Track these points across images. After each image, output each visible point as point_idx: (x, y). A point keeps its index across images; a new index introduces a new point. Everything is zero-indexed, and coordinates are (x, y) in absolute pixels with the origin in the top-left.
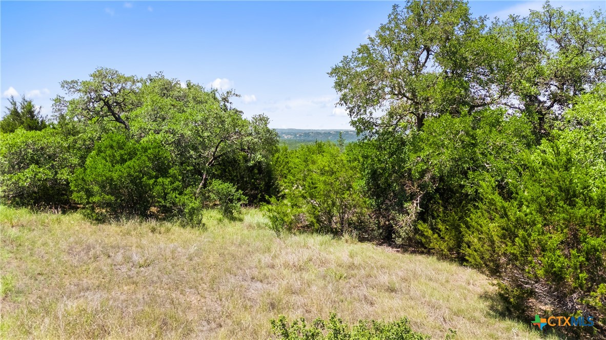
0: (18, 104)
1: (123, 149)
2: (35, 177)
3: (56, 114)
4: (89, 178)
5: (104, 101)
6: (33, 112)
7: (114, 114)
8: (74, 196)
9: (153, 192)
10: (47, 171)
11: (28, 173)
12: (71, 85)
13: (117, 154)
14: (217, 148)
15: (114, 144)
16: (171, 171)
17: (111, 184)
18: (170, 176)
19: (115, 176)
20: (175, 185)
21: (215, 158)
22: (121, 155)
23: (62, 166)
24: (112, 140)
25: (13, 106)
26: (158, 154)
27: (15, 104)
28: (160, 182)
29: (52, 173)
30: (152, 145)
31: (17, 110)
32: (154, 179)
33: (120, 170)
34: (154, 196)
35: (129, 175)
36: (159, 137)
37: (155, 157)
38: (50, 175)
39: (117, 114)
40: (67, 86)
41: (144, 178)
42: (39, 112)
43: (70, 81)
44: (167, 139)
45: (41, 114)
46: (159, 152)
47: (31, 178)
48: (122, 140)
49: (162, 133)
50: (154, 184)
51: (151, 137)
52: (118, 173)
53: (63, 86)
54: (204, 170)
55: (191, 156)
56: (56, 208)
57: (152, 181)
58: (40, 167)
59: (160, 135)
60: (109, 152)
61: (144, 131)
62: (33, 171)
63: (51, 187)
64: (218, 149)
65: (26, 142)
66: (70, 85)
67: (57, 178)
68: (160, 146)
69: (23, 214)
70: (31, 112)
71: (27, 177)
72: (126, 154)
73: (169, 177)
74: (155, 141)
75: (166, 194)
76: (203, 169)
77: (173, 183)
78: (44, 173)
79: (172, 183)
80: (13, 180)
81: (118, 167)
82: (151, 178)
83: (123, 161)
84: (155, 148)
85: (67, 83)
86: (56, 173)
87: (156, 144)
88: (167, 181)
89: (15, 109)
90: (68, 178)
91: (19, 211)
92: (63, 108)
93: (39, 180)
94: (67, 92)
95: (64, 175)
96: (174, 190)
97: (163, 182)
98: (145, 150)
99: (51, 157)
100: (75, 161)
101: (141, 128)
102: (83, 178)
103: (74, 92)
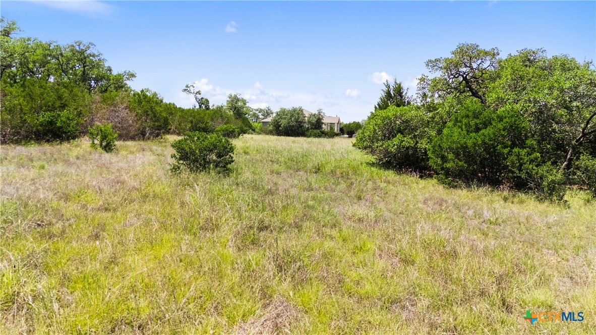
0: (391, 87)
1: (478, 118)
2: (400, 144)
3: (420, 92)
4: (445, 145)
5: (463, 76)
6: (402, 93)
7: (471, 90)
8: (431, 163)
9: (507, 162)
10: (409, 140)
11: (396, 141)
12: (435, 64)
13: (472, 123)
14: (588, 123)
15: (470, 114)
16: (528, 142)
17: (464, 152)
18: (528, 147)
19: (470, 143)
20: (532, 156)
21: (584, 135)
22: (476, 124)
23: (421, 137)
24: (468, 110)
25: (387, 89)
26: (515, 124)
27: (389, 87)
28: (516, 152)
29: (414, 142)
30: (508, 114)
31: (390, 92)
32: (509, 148)
33: (474, 138)
34: (508, 166)
35: (484, 143)
36: (518, 107)
37: (511, 126)
38: (412, 143)
39: (474, 89)
40: (431, 64)
41: (499, 147)
42: (406, 94)
43: (434, 60)
44: (526, 109)
45: (408, 95)
46: (515, 121)
47: (397, 145)
48: (478, 110)
49: (521, 103)
50: (508, 153)
51: (508, 107)
52: (473, 140)
53: (428, 65)
54: (569, 147)
55: (554, 131)
56: (415, 171)
57: (506, 151)
58: (404, 137)
59: (518, 105)
60: (465, 121)
61: (501, 101)
62: (399, 140)
63: (412, 154)
64: (589, 126)
65: (396, 114)
66: (432, 64)
67: (417, 147)
68: (518, 115)
69: (390, 174)
70: (400, 94)
71: (394, 144)
72: (481, 124)
73: (525, 148)
74: (512, 111)
75: (521, 165)
76: (568, 144)
77: (531, 155)
78: (408, 141)
79: (529, 154)
80: (384, 146)
81: (473, 134)
82: (506, 147)
83: (477, 130)
84: (512, 116)
85: (430, 61)
86: (417, 142)
87: (513, 113)
88: (523, 152)
89: (388, 90)
90: (426, 148)
91: (387, 172)
92: (426, 86)
93: (403, 147)
94: (431, 70)
95: (423, 144)
96: (531, 161)
97: (519, 152)
98: (501, 119)
99: (415, 129)
100: (433, 133)
101: (498, 98)
102: (439, 145)
103: (437, 70)
